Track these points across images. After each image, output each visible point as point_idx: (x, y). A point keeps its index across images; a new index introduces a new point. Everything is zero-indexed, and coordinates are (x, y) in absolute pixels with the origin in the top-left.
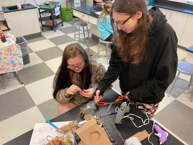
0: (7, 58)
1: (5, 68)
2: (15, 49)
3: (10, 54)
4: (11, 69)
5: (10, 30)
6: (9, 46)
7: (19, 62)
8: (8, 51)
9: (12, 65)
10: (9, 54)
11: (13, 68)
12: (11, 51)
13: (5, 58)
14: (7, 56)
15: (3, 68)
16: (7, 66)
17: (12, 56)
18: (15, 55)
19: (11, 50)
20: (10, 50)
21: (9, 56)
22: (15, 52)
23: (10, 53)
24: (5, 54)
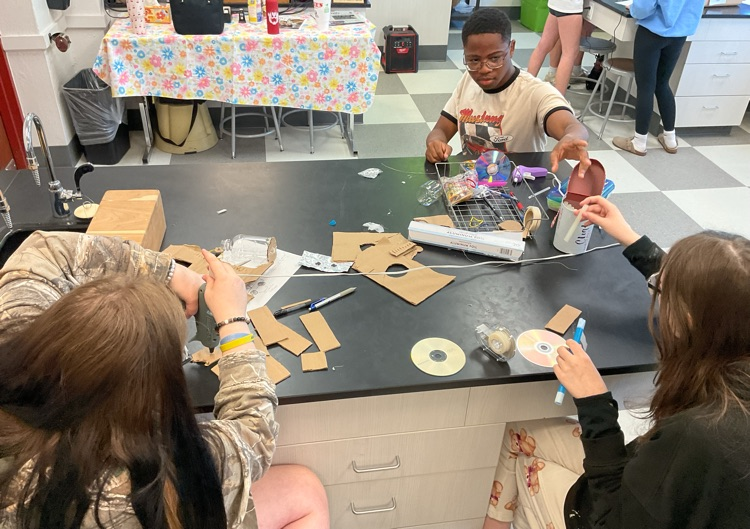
0: (343, 72)
1: (330, 98)
2: (367, 53)
3: (354, 63)
4: (344, 103)
5: (369, 6)
6: (355, 40)
7: (366, 89)
8: (351, 53)
9: (348, 95)
10: (350, 63)
11: (347, 102)
12: (356, 55)
13: (339, 70)
14: (343, 67)
15: (325, 95)
16: (336, 92)
17: (355, 69)
18: (362, 68)
19: (357, 53)
20: (354, 52)
21: (349, 67)
22: (364, 60)
23: (354, 60)
24: (341, 59)
